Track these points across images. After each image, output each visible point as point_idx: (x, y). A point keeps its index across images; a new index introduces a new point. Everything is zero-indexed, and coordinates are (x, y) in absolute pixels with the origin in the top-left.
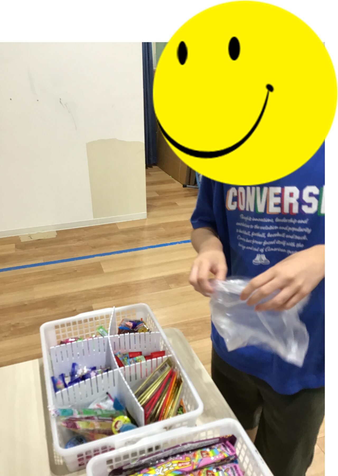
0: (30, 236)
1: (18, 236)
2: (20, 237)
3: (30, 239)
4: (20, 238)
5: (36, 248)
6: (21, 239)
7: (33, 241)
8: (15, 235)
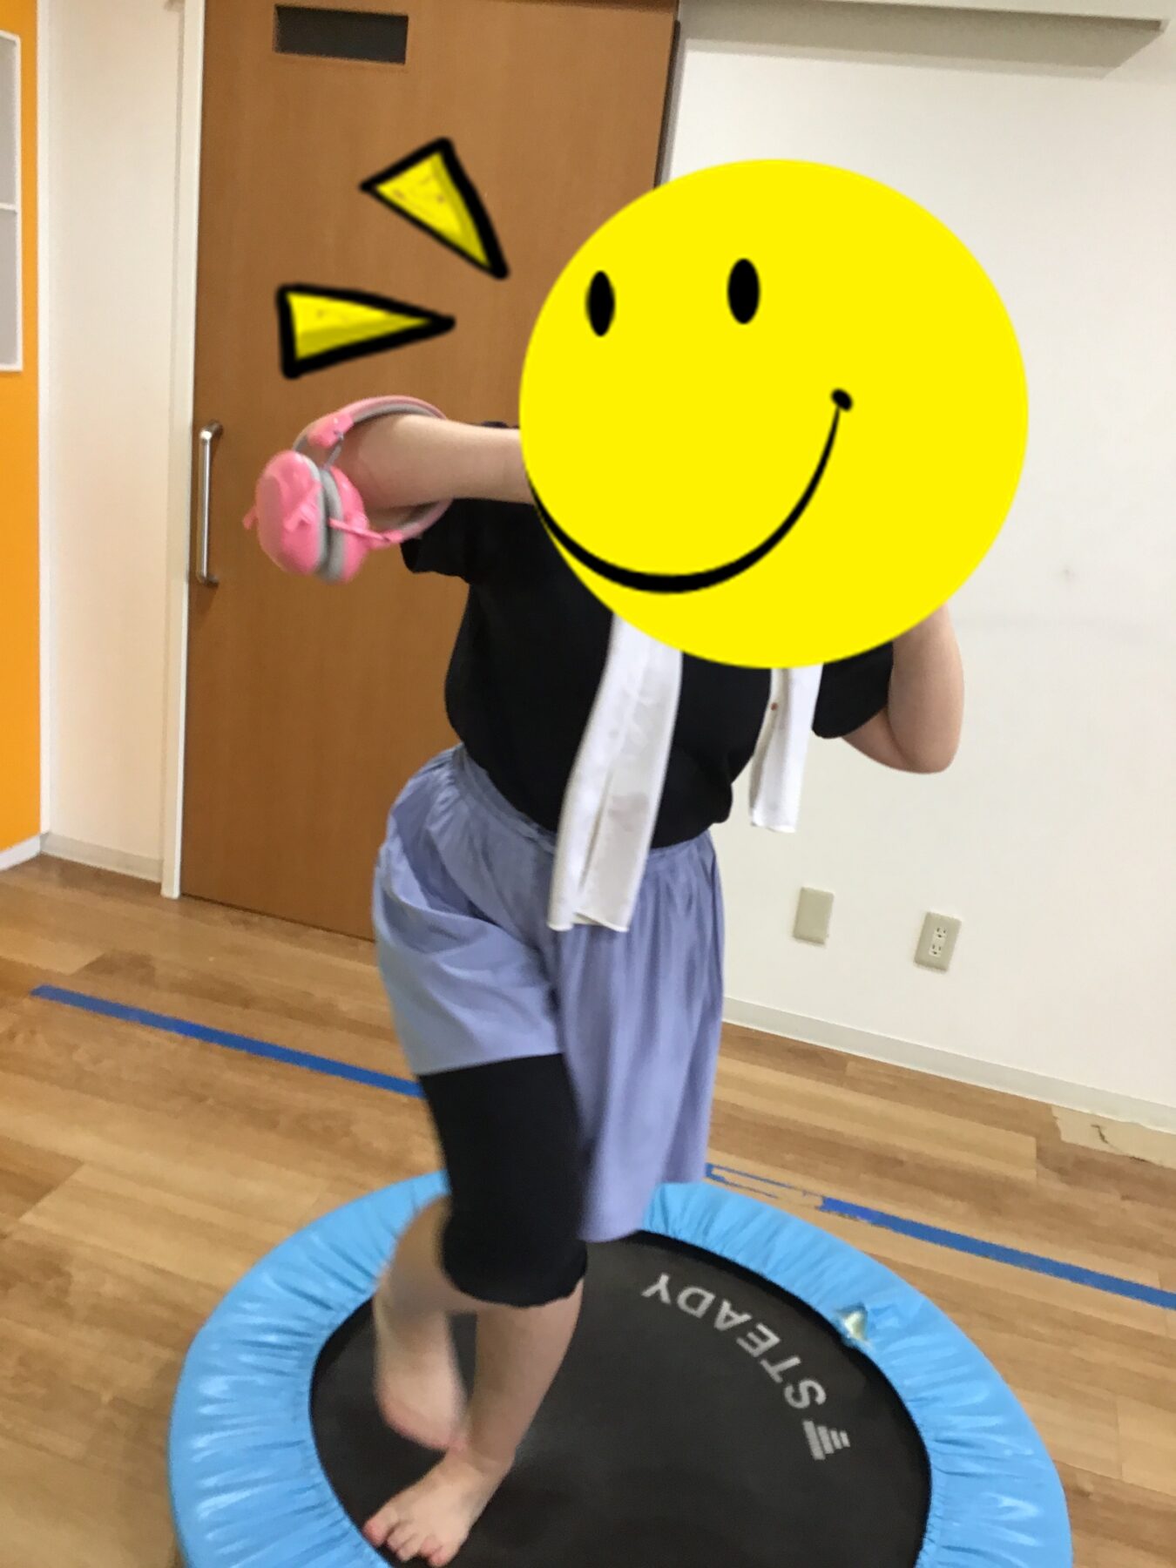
0: (1099, 1129)
1: (1048, 1108)
2: (1056, 1113)
3: (1099, 1141)
4: (1055, 1118)
5: (1125, 1198)
6: (1059, 1123)
7: (1111, 1155)
8: (1035, 1098)
